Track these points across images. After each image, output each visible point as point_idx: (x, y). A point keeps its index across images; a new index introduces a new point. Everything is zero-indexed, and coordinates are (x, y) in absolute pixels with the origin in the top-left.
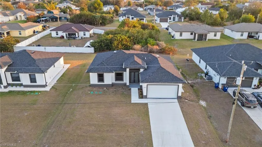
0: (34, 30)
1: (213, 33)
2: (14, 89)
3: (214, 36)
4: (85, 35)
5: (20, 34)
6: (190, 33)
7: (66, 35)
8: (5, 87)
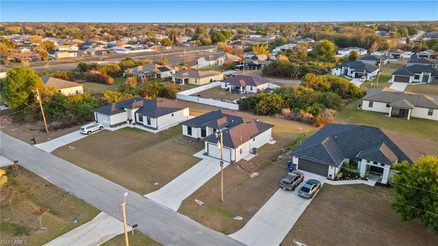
0: (212, 80)
1: (427, 110)
2: (137, 126)
3: (428, 114)
4: (251, 89)
5: (196, 82)
6: (386, 104)
7: (232, 87)
8: (134, 124)
